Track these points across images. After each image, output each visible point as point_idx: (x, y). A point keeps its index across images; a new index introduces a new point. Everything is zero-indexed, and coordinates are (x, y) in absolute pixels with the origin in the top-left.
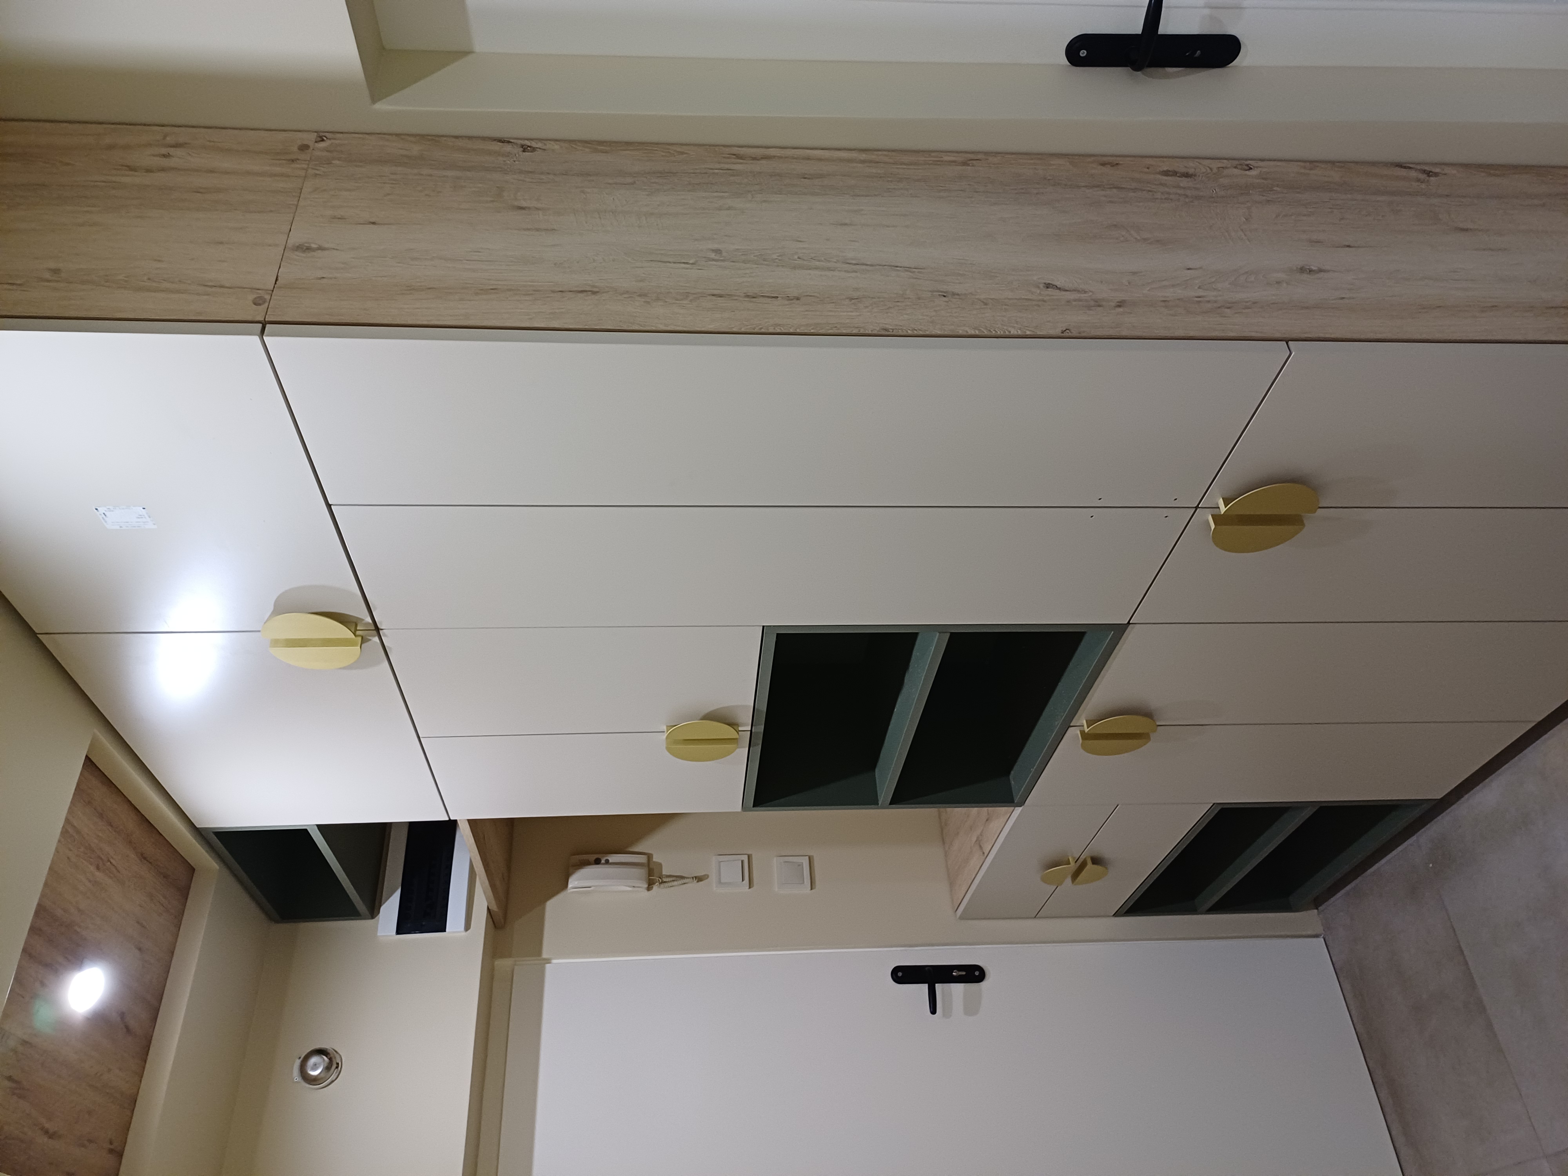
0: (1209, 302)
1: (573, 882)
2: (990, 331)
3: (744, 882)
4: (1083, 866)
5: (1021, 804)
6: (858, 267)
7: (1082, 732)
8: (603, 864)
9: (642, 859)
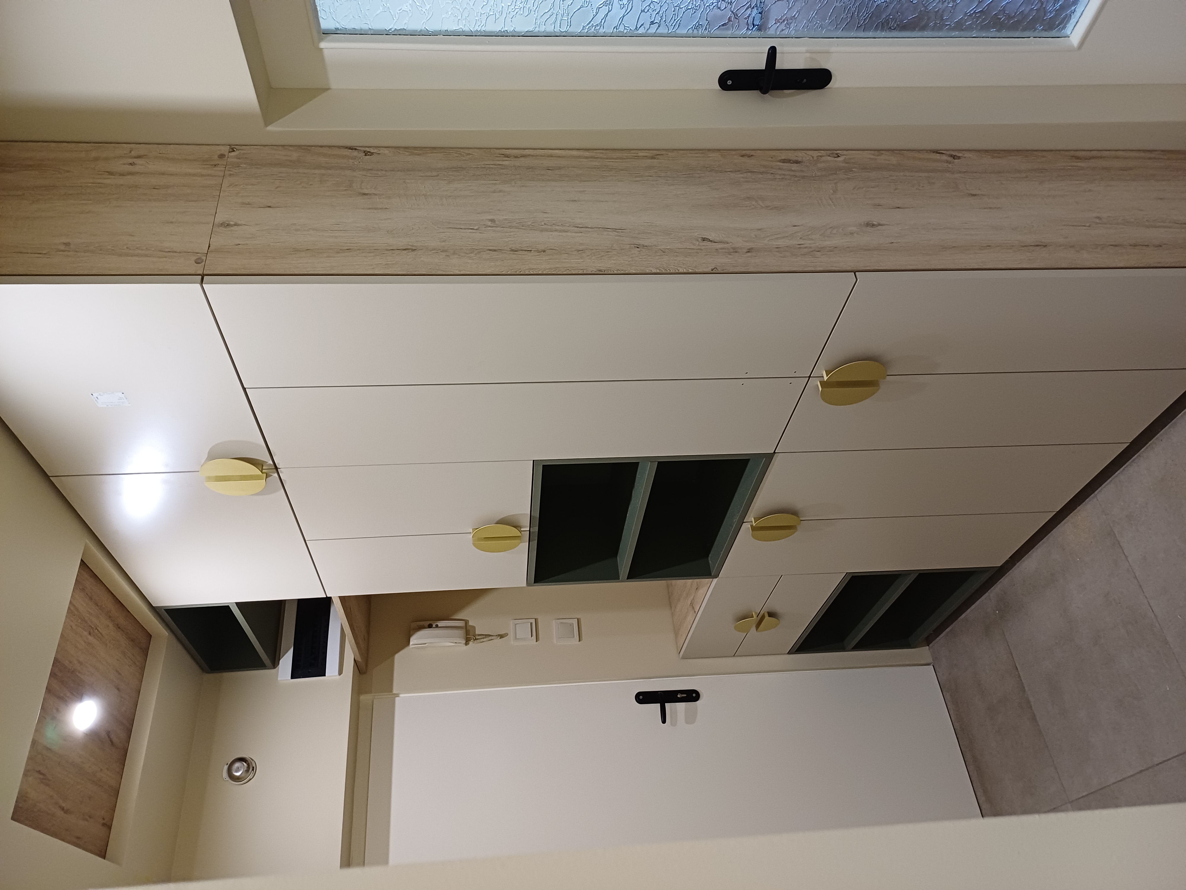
0: (806, 248)
1: (413, 640)
2: (666, 270)
3: (532, 637)
4: (763, 618)
5: (716, 576)
6: (582, 229)
7: (752, 526)
8: (434, 628)
9: (461, 624)
